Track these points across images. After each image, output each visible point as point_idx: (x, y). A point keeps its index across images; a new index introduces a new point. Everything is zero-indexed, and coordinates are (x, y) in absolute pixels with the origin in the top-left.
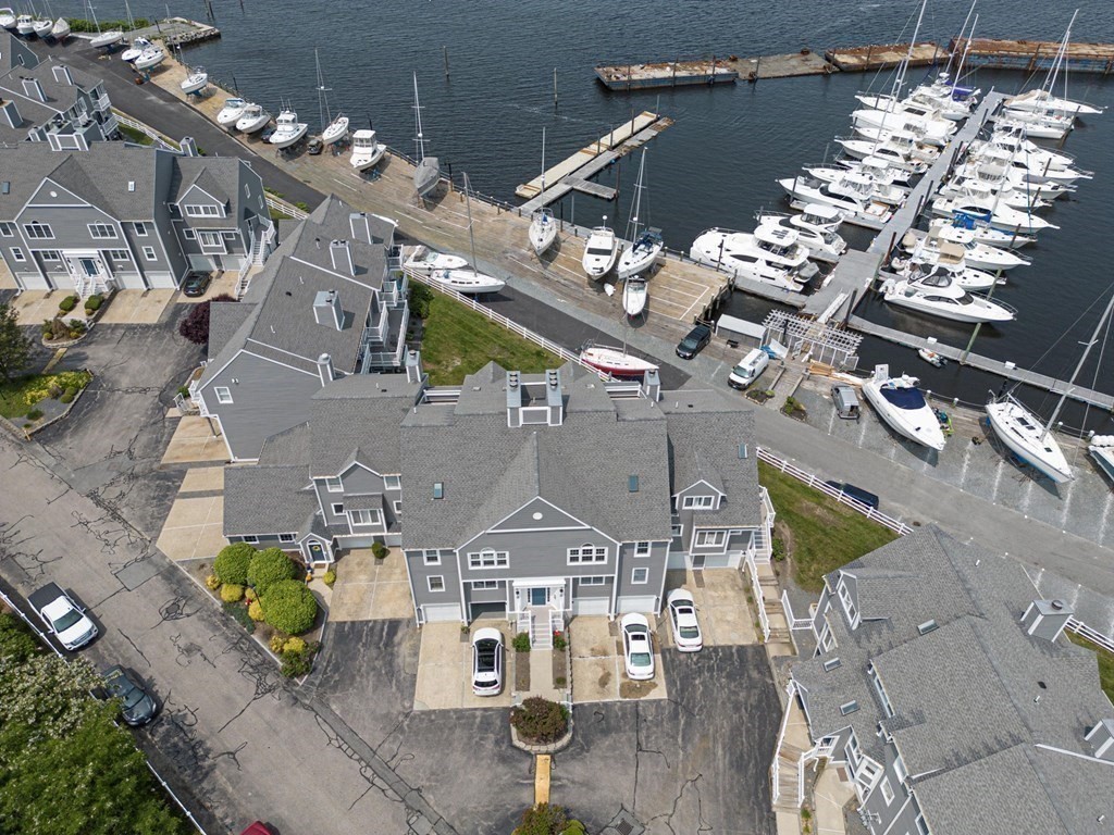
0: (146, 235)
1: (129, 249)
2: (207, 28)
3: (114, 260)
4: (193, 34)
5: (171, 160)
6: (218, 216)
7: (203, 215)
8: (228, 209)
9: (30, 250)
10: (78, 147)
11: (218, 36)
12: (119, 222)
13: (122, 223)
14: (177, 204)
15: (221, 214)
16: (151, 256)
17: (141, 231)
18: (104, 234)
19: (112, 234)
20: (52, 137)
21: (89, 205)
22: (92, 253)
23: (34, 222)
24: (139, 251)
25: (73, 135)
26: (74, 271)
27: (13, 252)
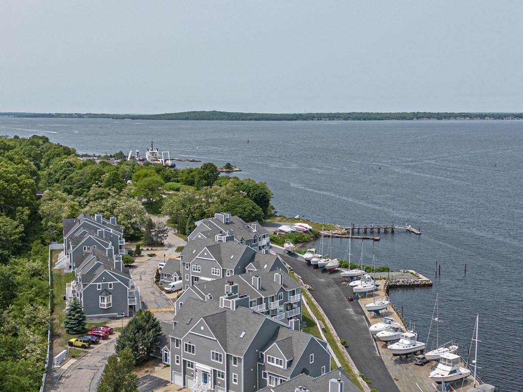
0: (237, 366)
1: (225, 372)
2: (425, 278)
3: (218, 378)
4: (412, 280)
5: (276, 327)
6: (282, 367)
7: (275, 364)
8: (290, 364)
9: (182, 359)
10: (231, 308)
11: (430, 285)
12: (225, 353)
13: (227, 355)
14: (264, 353)
15: (284, 367)
16: (235, 380)
17: (235, 363)
18: (217, 359)
19: (221, 361)
20: (222, 299)
21: (215, 339)
22: (208, 369)
23: (190, 343)
24: (230, 375)
25: (231, 300)
26: (197, 377)
27: (176, 357)
